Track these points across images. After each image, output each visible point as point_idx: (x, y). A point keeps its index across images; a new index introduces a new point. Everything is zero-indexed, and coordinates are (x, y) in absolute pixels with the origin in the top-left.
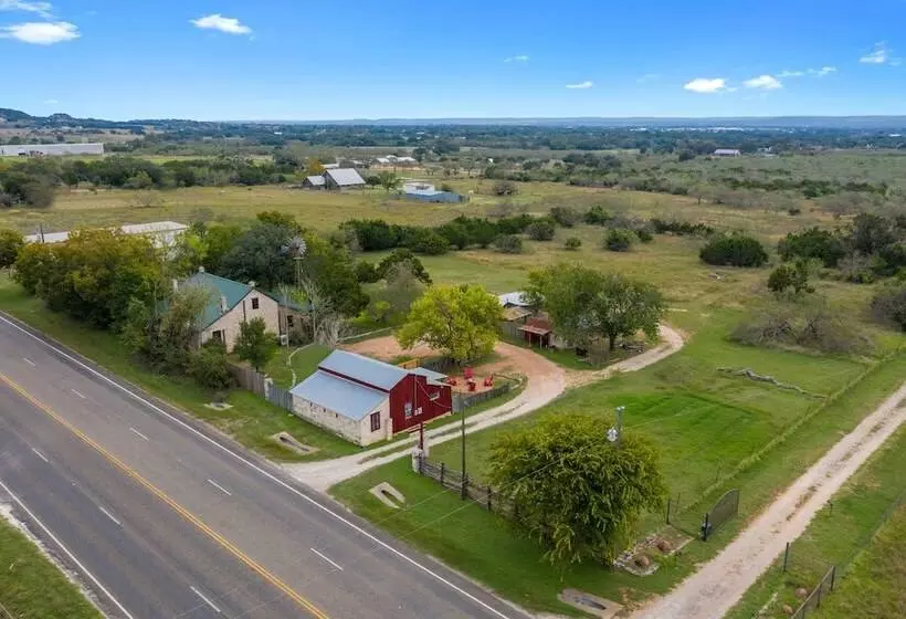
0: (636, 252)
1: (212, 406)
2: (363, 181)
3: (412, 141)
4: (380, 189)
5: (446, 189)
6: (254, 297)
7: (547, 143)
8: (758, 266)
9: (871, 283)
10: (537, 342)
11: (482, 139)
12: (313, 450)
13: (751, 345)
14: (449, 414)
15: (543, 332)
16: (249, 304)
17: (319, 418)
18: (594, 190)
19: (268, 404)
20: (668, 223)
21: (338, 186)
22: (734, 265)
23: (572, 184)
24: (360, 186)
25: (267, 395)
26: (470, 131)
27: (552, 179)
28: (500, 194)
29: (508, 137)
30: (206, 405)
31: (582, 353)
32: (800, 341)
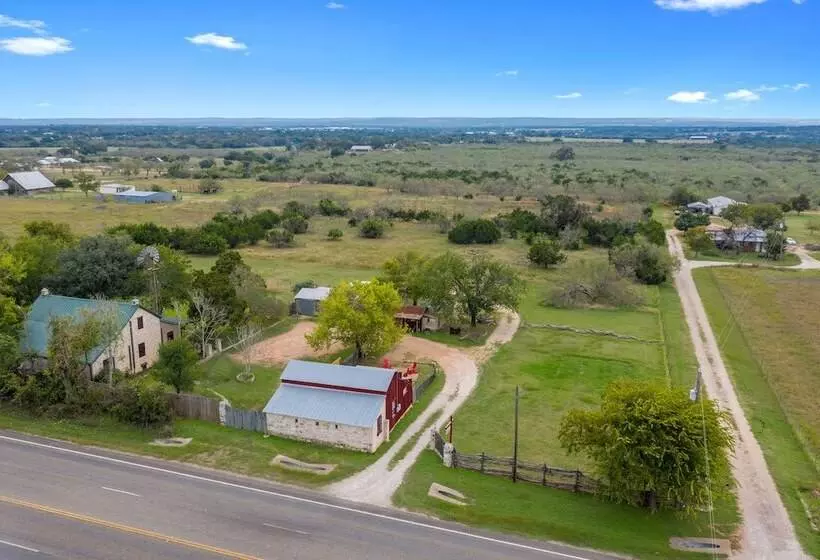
0: (391, 239)
1: (160, 443)
2: (53, 185)
3: (47, 142)
4: (77, 191)
5: (156, 189)
6: (140, 316)
7: (193, 143)
8: (497, 242)
9: (583, 249)
10: (415, 327)
11: (120, 139)
12: (330, 468)
13: (564, 308)
14: (411, 406)
15: (418, 317)
16: (135, 324)
17: (309, 433)
18: (287, 185)
19: (230, 429)
20: (396, 211)
21: (26, 192)
22: (478, 243)
23: (262, 179)
24: (51, 190)
25: (223, 419)
26: (104, 131)
27: (241, 175)
28: (207, 192)
29: (148, 137)
30: (151, 444)
31: (455, 332)
32: (594, 300)
